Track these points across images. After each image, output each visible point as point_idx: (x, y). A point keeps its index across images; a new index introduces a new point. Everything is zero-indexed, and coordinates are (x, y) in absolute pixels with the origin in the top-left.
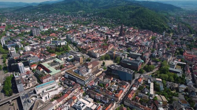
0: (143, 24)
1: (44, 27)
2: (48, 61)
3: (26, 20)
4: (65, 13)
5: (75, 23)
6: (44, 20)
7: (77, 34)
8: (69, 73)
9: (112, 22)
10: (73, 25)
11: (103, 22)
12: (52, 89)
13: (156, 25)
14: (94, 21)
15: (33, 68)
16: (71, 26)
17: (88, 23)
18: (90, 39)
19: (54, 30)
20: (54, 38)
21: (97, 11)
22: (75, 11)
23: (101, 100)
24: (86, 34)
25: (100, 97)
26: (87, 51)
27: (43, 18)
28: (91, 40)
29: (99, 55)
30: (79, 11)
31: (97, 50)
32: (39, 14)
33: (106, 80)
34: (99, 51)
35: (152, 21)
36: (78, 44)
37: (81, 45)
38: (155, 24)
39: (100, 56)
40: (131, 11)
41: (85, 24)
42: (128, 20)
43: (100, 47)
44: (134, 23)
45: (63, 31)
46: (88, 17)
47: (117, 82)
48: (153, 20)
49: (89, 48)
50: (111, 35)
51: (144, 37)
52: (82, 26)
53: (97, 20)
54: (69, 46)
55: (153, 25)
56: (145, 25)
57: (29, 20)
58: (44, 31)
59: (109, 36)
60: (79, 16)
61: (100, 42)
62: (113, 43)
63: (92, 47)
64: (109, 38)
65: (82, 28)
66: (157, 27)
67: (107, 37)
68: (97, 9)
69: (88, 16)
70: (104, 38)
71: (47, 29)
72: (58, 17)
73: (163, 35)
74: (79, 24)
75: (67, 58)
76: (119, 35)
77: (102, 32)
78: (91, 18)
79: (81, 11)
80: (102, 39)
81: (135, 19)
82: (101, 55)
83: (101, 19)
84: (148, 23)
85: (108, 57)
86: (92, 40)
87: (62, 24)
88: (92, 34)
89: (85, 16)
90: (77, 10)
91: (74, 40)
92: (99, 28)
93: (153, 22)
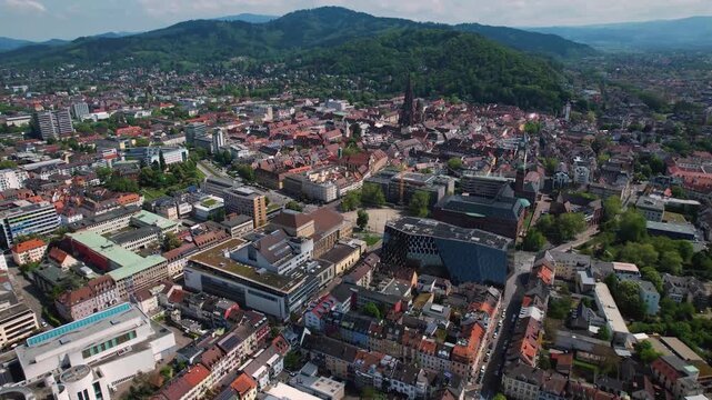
0: (482, 85)
1: (92, 109)
2: (105, 221)
3: (16, 89)
4: (179, 66)
5: (219, 94)
6: (94, 88)
7: (230, 127)
8: (204, 268)
9: (362, 85)
10: (214, 100)
11: (329, 86)
12: (117, 348)
13: (530, 87)
14: (292, 86)
15: (27, 258)
16: (203, 102)
17: (272, 94)
18: (285, 137)
19: (136, 116)
20: (134, 142)
21: (299, 57)
22: (217, 59)
23: (386, 384)
24: (266, 124)
25: (380, 366)
26: (282, 177)
27: (93, 84)
28: (292, 141)
29: (334, 189)
30: (234, 59)
31: (325, 174)
32: (75, 69)
33: (390, 286)
34: (331, 174)
35: (514, 73)
36: (240, 155)
37: (250, 161)
38: (525, 83)
39: (338, 193)
40: (430, 48)
41: (260, 95)
42: (422, 77)
43: (334, 161)
44: (447, 86)
45: (173, 118)
46: (267, 76)
47: (442, 292)
48: (515, 68)
49: (289, 167)
50: (372, 124)
51: (500, 125)
52: (248, 102)
53: (303, 83)
54: (199, 166)
55: (518, 85)
56: (488, 90)
57: (28, 90)
58: (91, 120)
59: (364, 126)
60: (233, 74)
61: (328, 147)
62: (385, 147)
63: (299, 165)
64: (363, 133)
65: (249, 107)
66: (535, 91)
67: (356, 130)
68: (299, 51)
69: (268, 71)
70: (342, 131)
71: (103, 115)
72: (153, 79)
73: (564, 116)
74: (235, 95)
75: (194, 209)
76: (400, 121)
77: (330, 116)
78: (281, 79)
79: (241, 59)
80: (335, 136)
81: (447, 72)
82: (343, 191)
83: (319, 80)
84: (501, 81)
85: (374, 194)
86: (296, 142)
87: (168, 98)
88: (294, 122)
89: (256, 72)
90: (226, 56)
91: (222, 142)
92: (317, 105)
93: (517, 78)
